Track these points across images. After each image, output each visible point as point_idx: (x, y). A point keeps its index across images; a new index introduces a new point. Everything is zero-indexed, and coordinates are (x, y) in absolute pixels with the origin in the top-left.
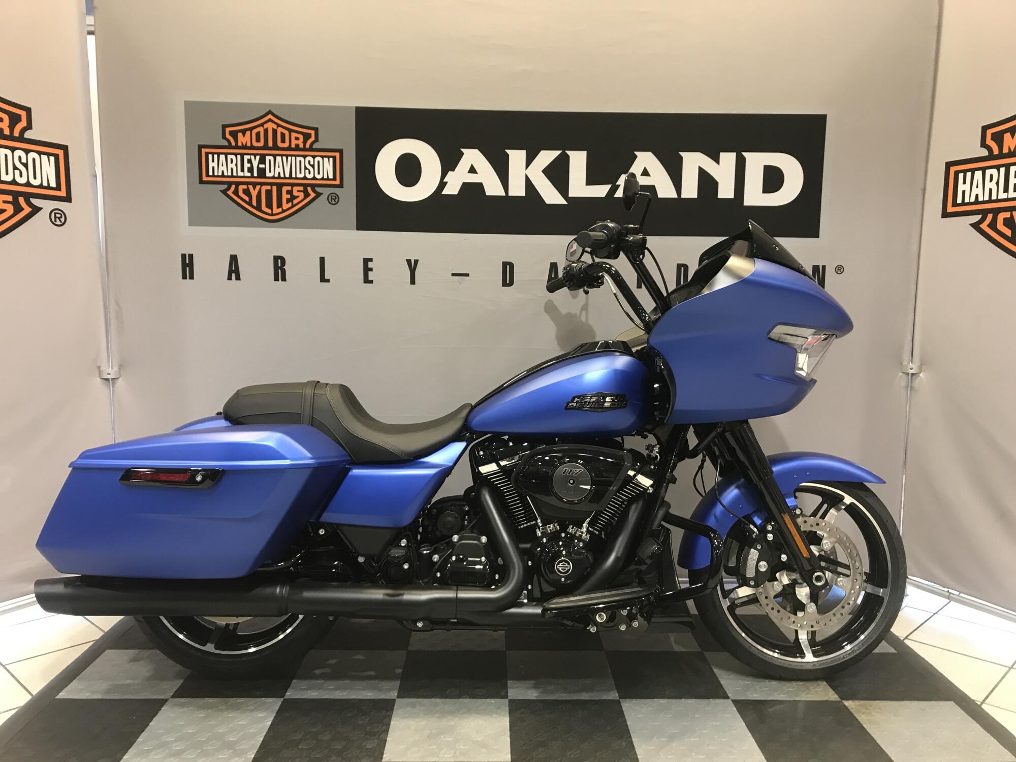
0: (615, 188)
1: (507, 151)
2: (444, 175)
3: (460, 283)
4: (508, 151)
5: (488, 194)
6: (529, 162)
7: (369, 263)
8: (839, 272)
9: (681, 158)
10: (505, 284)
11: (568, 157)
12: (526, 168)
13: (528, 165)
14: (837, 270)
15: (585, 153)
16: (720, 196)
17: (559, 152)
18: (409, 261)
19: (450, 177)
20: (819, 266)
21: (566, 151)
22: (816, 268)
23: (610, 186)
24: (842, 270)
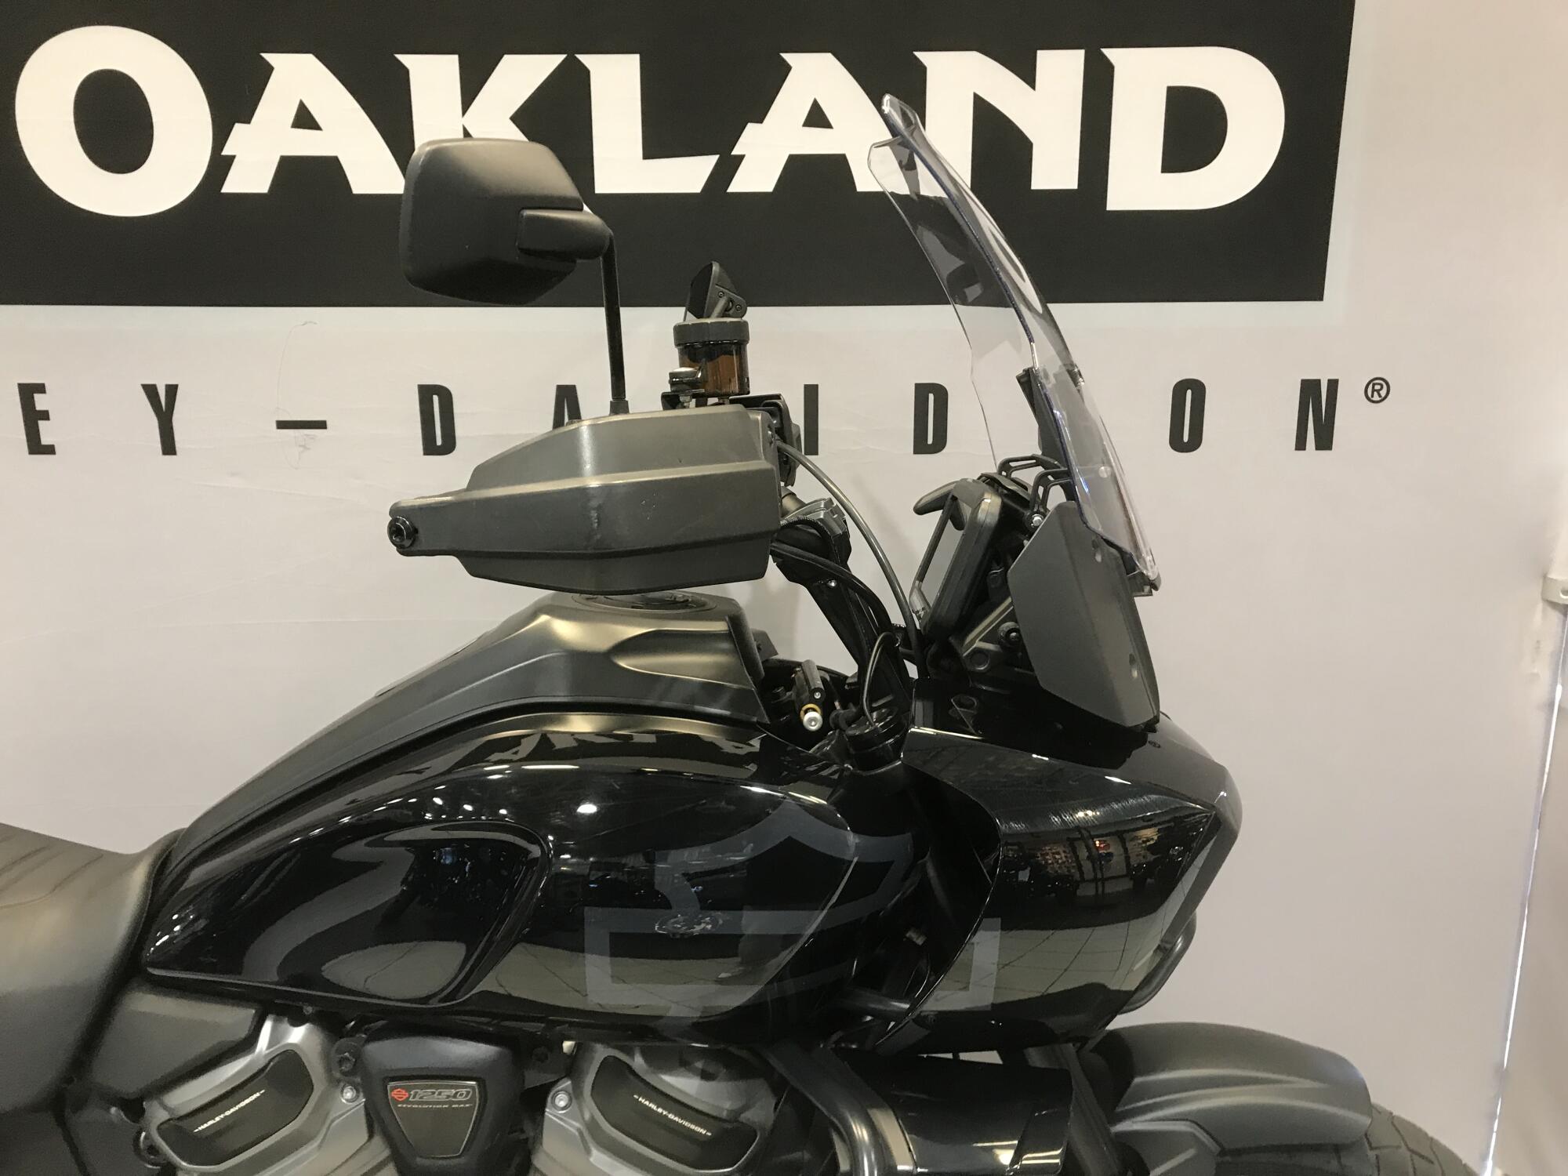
0: (729, 166)
1: (399, 56)
2: (221, 135)
3: (304, 446)
4: (404, 59)
5: (355, 191)
6: (470, 90)
7: (37, 397)
8: (1376, 398)
9: (922, 70)
10: (430, 448)
11: (585, 73)
12: (464, 113)
13: (467, 102)
14: (1370, 394)
15: (635, 59)
16: (1036, 185)
17: (558, 59)
18: (150, 391)
19: (240, 139)
20: (1319, 380)
21: (580, 57)
22: (1310, 389)
23: (716, 157)
24: (1383, 393)
